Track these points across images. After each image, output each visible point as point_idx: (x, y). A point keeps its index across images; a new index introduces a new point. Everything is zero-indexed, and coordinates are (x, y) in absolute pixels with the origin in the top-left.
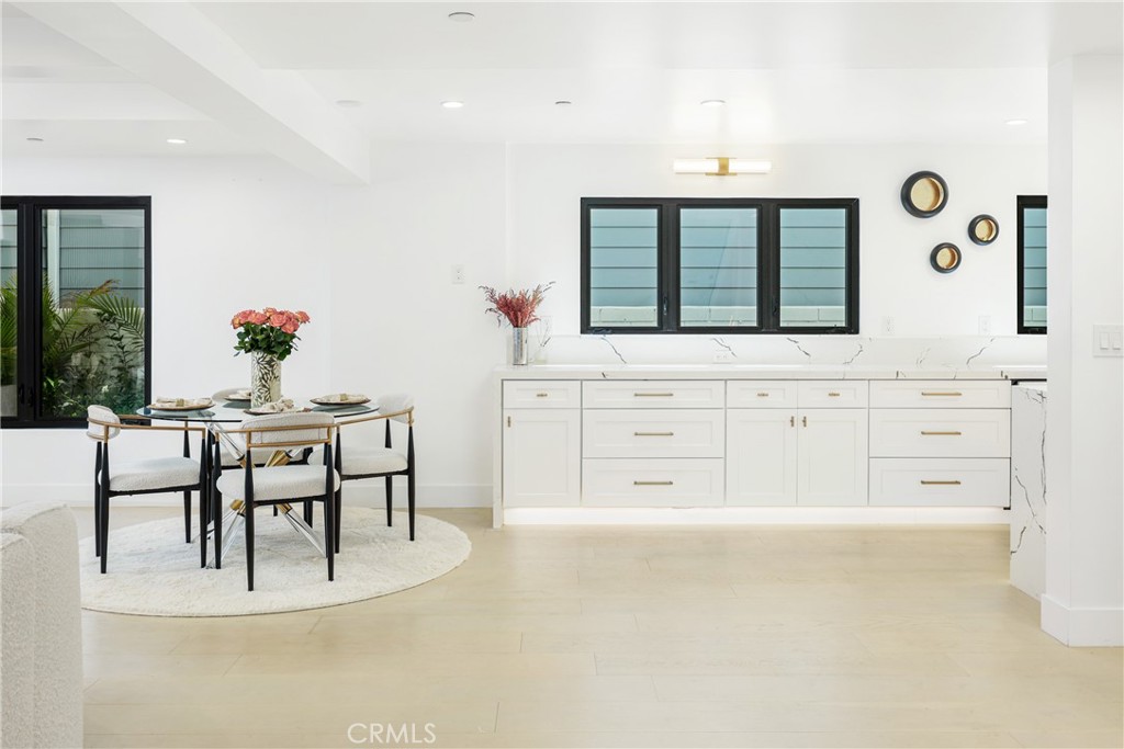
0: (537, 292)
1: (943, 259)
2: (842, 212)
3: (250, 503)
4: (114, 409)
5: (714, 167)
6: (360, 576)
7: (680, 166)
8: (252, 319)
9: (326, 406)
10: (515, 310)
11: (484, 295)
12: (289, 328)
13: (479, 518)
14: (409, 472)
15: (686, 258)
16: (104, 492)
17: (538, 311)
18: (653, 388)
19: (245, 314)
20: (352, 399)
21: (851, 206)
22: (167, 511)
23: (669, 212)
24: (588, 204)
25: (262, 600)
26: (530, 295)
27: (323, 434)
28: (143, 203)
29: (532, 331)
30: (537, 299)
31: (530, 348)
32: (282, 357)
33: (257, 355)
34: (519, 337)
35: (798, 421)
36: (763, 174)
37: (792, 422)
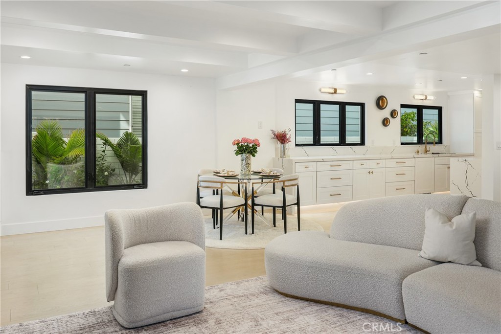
1: (385, 122)
5: (332, 91)
10: (283, 138)
15: (322, 121)
18: (335, 163)
21: (362, 105)
24: (296, 101)
34: (283, 147)
36: (343, 94)
37: (369, 173)
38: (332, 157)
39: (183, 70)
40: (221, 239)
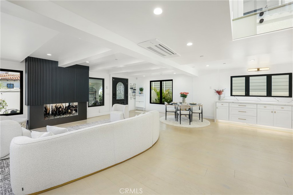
0: (223, 90)
2: (288, 75)
3: (181, 115)
4: (167, 103)
5: (257, 70)
6: (194, 125)
7: (249, 70)
8: (182, 93)
9: (191, 104)
10: (219, 93)
11: (214, 90)
12: (186, 95)
13: (212, 120)
14: (202, 113)
15: (250, 84)
16: (166, 112)
17: (223, 93)
18: (242, 105)
19: (181, 93)
20: (194, 103)
22: (173, 115)
23: (247, 78)
24: (232, 77)
25: (182, 125)
26: (222, 90)
27: (189, 107)
28: (172, 80)
29: (222, 95)
30: (223, 91)
31: (222, 98)
32: (185, 98)
33: (183, 97)
34: (220, 96)
35: (273, 112)
36: (268, 70)
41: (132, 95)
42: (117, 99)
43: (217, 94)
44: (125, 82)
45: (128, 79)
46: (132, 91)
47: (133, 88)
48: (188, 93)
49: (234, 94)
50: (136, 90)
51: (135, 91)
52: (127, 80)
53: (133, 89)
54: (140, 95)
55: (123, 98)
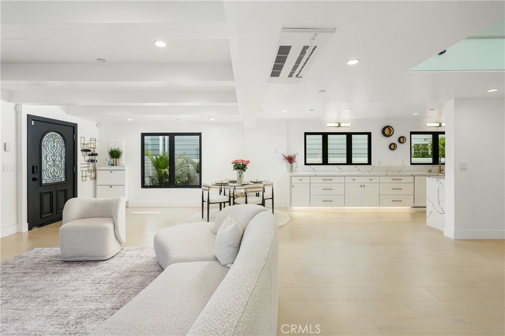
0: (295, 155)
1: (392, 147)
2: (367, 136)
5: (337, 125)
7: (328, 125)
8: (237, 162)
10: (290, 160)
11: (282, 156)
12: (246, 164)
14: (273, 198)
18: (327, 178)
20: (259, 181)
21: (369, 134)
23: (325, 136)
24: (306, 134)
26: (293, 156)
28: (199, 134)
29: (294, 164)
31: (294, 168)
32: (244, 171)
33: (238, 170)
34: (291, 166)
35: (362, 186)
36: (348, 127)
37: (361, 186)
38: (336, 173)
39: (212, 120)
40: (208, 221)
41: (87, 169)
42: (44, 182)
43: (288, 162)
44: (68, 132)
45: (77, 124)
46: (87, 158)
47: (90, 151)
48: (248, 162)
49: (309, 161)
50: (97, 155)
51: (93, 157)
52: (73, 127)
53: (88, 153)
54: (113, 168)
55: (63, 179)
